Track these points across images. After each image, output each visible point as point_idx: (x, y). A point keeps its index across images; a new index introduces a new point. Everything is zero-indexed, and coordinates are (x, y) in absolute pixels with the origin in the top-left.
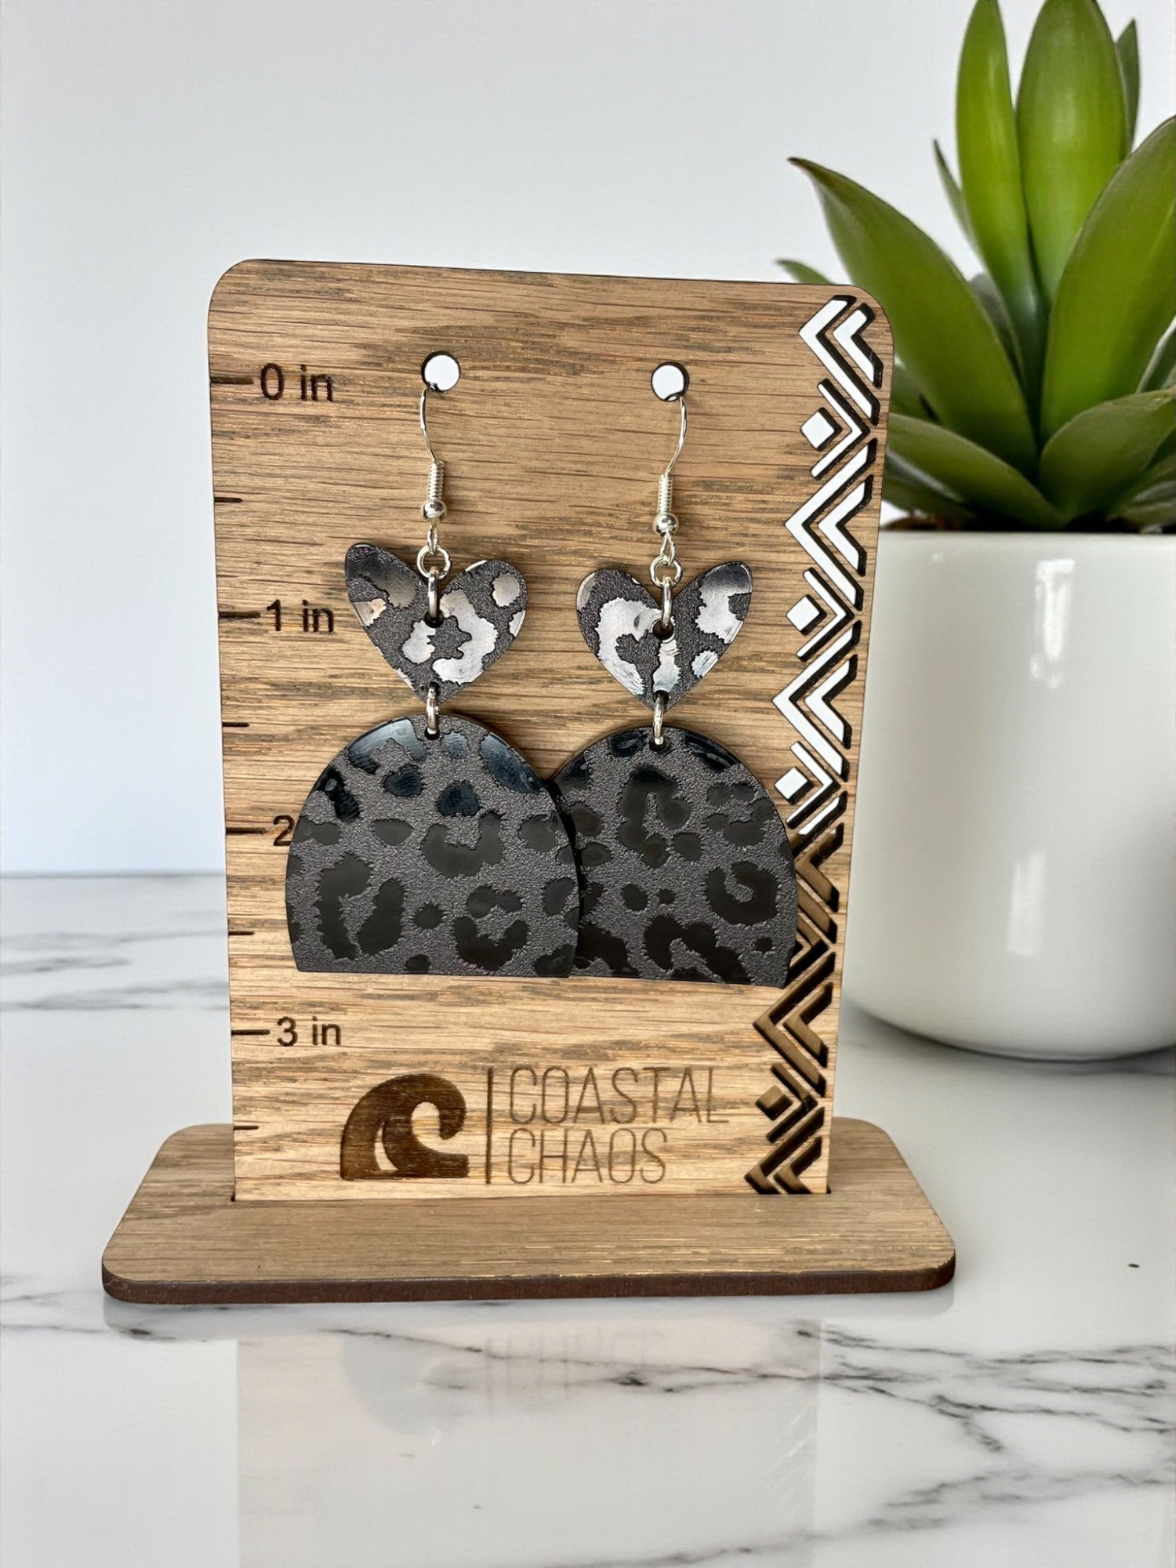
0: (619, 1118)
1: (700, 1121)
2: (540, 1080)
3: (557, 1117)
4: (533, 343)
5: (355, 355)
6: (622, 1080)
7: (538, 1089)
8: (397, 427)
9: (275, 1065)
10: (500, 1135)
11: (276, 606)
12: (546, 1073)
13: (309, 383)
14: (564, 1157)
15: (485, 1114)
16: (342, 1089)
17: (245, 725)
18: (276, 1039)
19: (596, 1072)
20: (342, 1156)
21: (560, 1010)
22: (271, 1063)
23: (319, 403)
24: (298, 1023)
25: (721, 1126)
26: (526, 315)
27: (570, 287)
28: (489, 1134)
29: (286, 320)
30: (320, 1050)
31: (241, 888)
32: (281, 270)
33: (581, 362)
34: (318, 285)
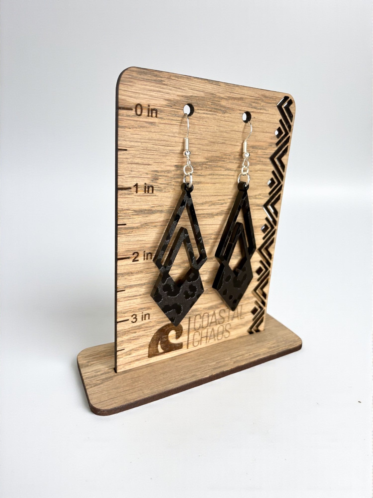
0: (220, 323)
1: (238, 319)
2: (202, 317)
3: (205, 326)
4: (214, 103)
5: (165, 103)
6: (221, 313)
7: (201, 320)
8: (175, 127)
9: (130, 329)
10: (191, 334)
11: (136, 185)
12: (203, 315)
13: (150, 111)
14: (207, 336)
15: (188, 330)
16: (150, 332)
17: (125, 224)
18: (131, 321)
20: (149, 351)
22: (129, 329)
23: (153, 118)
24: (137, 315)
25: (243, 319)
26: (213, 94)
27: (225, 87)
28: (188, 335)
29: (144, 89)
30: (144, 322)
31: (122, 277)
32: (144, 72)
33: (226, 110)
34: (155, 78)
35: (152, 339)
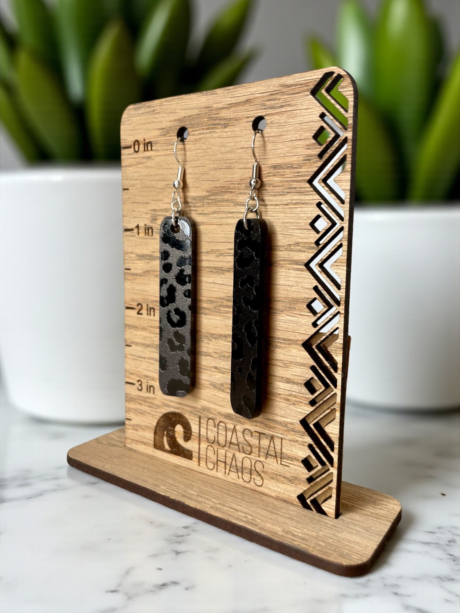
0: (245, 452)
1: (277, 463)
2: (217, 426)
3: (223, 444)
4: (211, 118)
5: (158, 133)
6: (247, 434)
7: (216, 430)
8: (170, 157)
9: (137, 397)
10: (204, 445)
11: (138, 227)
12: (219, 423)
13: (146, 145)
14: (225, 463)
15: (198, 435)
16: (155, 412)
17: (129, 269)
18: (136, 387)
19: (237, 427)
20: (155, 439)
21: (223, 397)
22: (135, 396)
23: (149, 152)
24: (143, 383)
25: (287, 467)
26: (209, 107)
27: (223, 93)
28: (199, 444)
29: (140, 124)
31: (129, 329)
32: (139, 107)
33: (227, 122)
34: (148, 110)
35: (158, 423)
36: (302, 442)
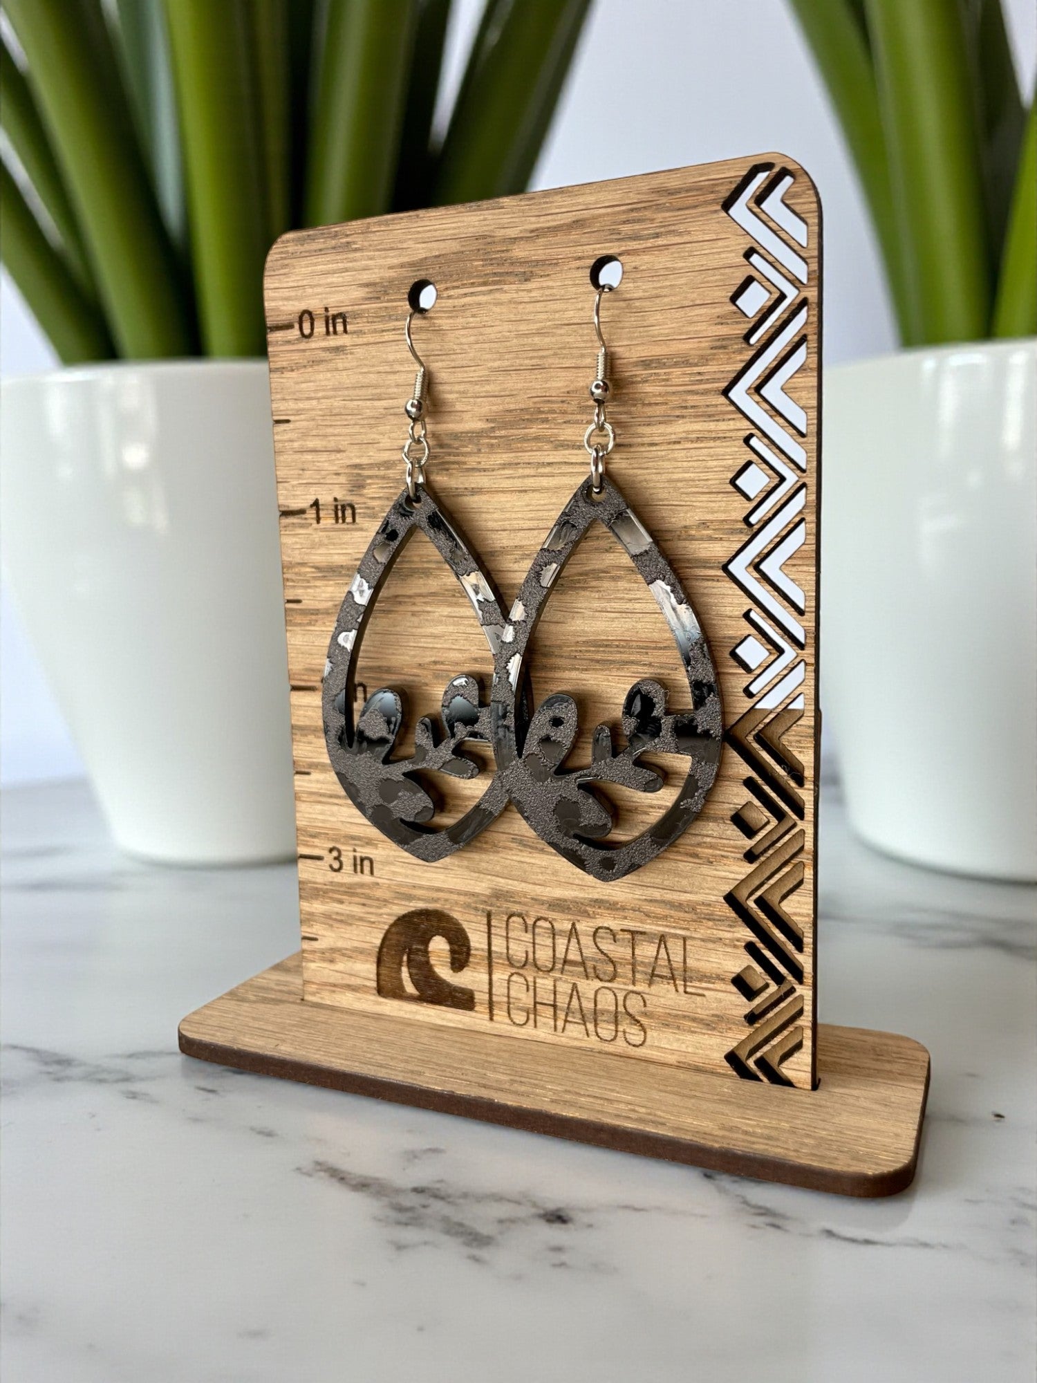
0: (601, 976)
1: (677, 991)
2: (530, 928)
3: (546, 966)
4: (491, 259)
5: (360, 293)
6: (602, 938)
7: (529, 936)
8: (393, 347)
9: (328, 887)
10: (500, 976)
11: (316, 504)
12: (535, 923)
13: (331, 321)
14: (554, 1006)
15: (486, 954)
16: (376, 914)
17: (298, 601)
18: (327, 865)
19: (578, 926)
20: (378, 974)
21: (544, 864)
22: (325, 885)
23: (338, 337)
24: (343, 853)
25: (699, 998)
26: (484, 237)
27: (518, 205)
28: (490, 974)
29: (313, 274)
30: (358, 878)
31: (301, 735)
32: (309, 236)
33: (530, 269)
34: (333, 242)
35: (384, 940)
36: (732, 940)
